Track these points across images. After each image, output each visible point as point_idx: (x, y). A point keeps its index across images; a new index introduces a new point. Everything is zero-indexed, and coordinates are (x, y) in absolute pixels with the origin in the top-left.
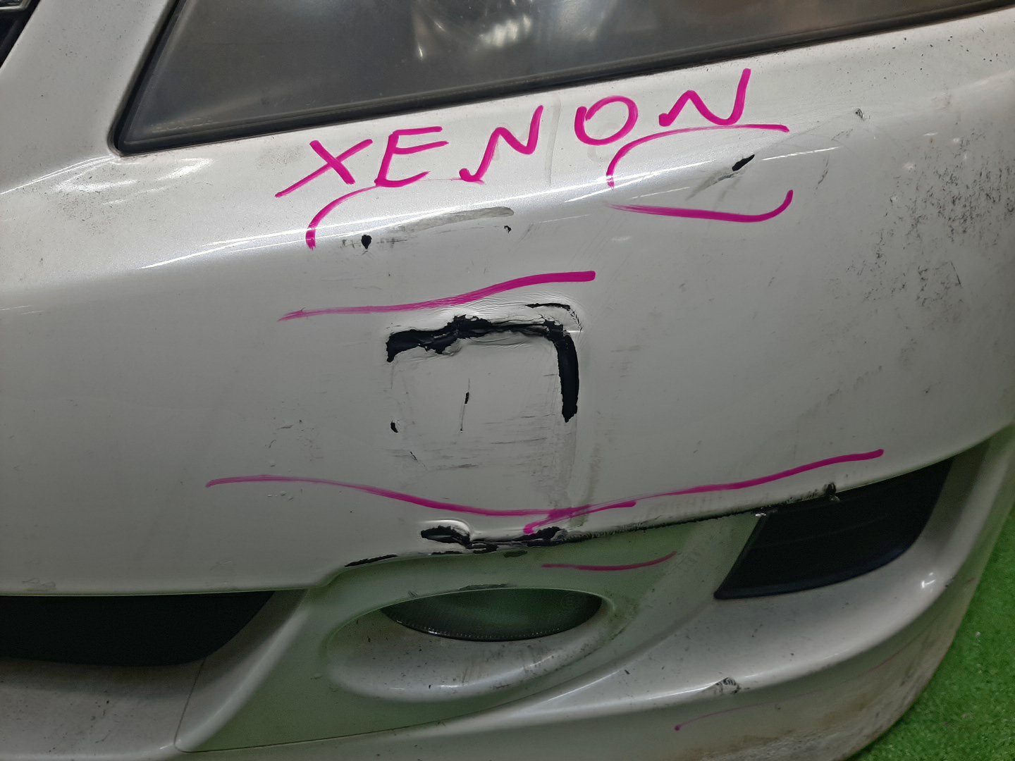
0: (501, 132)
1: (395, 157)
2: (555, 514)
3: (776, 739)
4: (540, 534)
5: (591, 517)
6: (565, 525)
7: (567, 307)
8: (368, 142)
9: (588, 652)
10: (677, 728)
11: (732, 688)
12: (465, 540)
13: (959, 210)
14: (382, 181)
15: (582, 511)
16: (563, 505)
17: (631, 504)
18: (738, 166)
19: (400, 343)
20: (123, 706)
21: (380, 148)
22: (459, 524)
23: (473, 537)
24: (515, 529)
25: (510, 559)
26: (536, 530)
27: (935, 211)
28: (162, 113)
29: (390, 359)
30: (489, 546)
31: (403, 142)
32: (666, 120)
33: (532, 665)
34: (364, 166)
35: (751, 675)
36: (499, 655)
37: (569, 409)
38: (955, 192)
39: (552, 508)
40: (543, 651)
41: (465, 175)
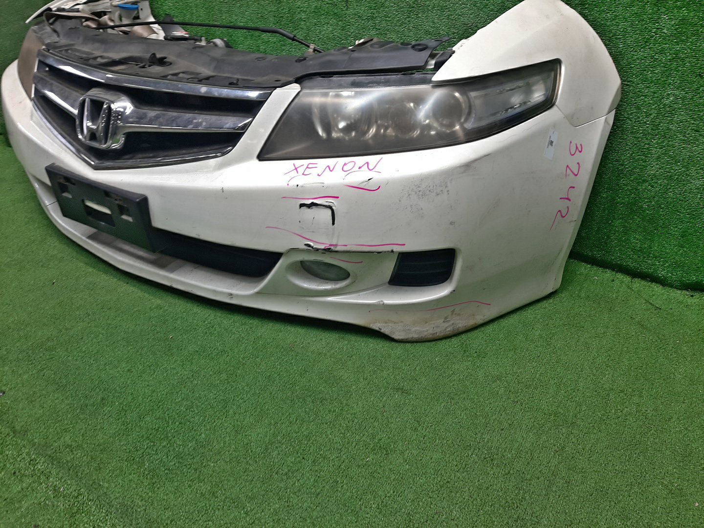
0: (328, 166)
1: (308, 169)
2: (331, 245)
3: (398, 323)
4: (327, 249)
5: (338, 247)
6: (332, 248)
7: (333, 203)
8: (303, 165)
9: (347, 286)
10: (369, 312)
11: (382, 303)
12: (312, 247)
13: (421, 193)
14: (303, 174)
15: (336, 245)
16: (332, 243)
17: (346, 246)
18: (369, 180)
19: (302, 205)
20: (244, 284)
21: (305, 166)
22: (312, 244)
23: (314, 247)
24: (322, 247)
25: (323, 254)
26: (327, 248)
27: (414, 193)
28: (267, 154)
29: (300, 208)
30: (317, 250)
31: (310, 166)
32: (360, 168)
33: (333, 286)
34: (301, 170)
35: (388, 301)
36: (327, 283)
37: (333, 224)
38: (420, 189)
39: (330, 243)
40: (337, 283)
41: (318, 175)
